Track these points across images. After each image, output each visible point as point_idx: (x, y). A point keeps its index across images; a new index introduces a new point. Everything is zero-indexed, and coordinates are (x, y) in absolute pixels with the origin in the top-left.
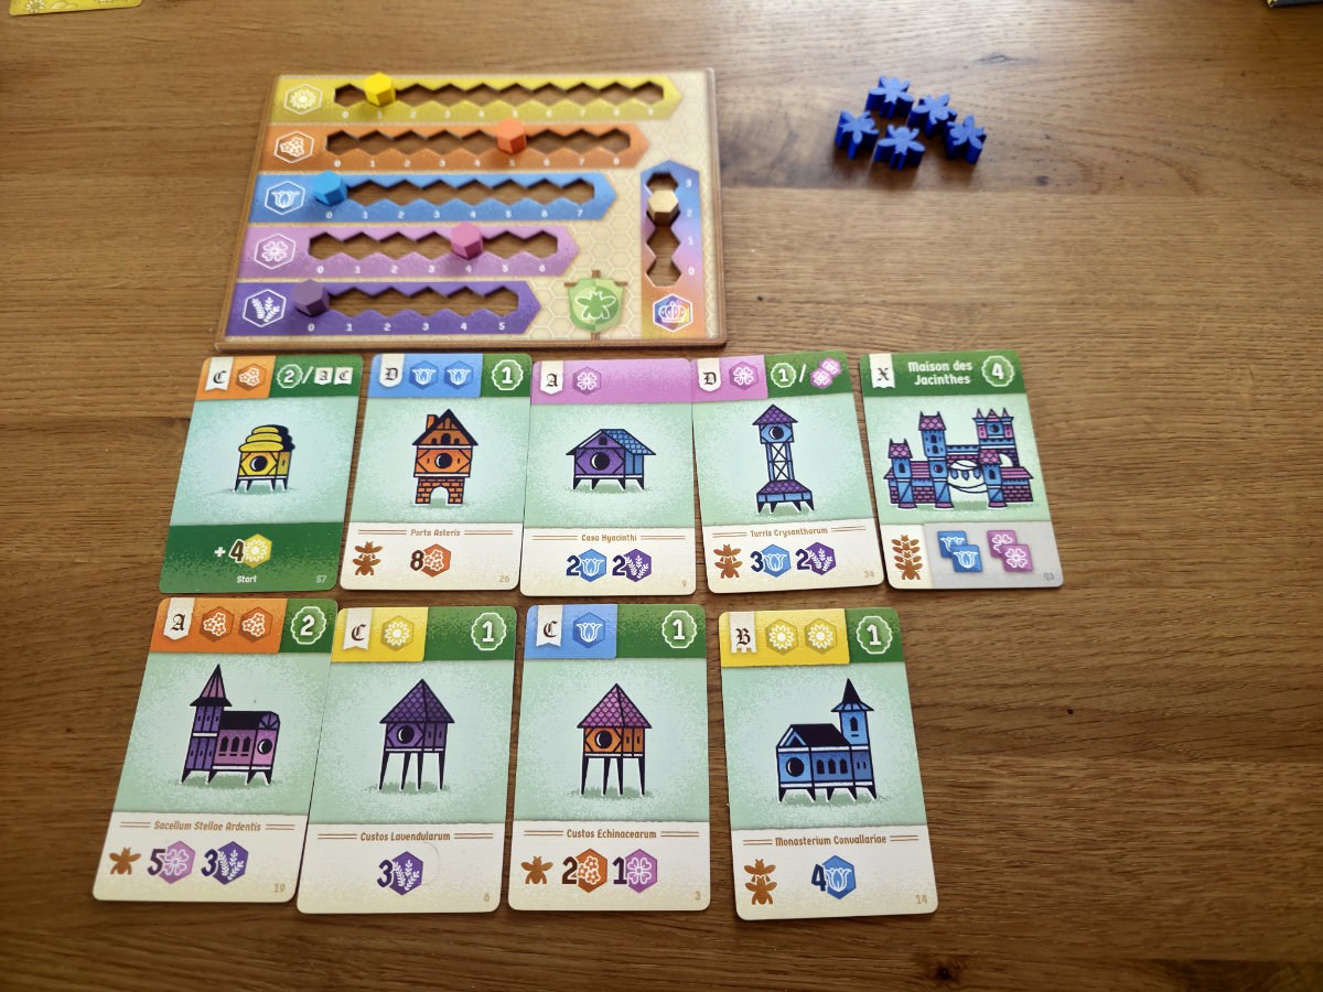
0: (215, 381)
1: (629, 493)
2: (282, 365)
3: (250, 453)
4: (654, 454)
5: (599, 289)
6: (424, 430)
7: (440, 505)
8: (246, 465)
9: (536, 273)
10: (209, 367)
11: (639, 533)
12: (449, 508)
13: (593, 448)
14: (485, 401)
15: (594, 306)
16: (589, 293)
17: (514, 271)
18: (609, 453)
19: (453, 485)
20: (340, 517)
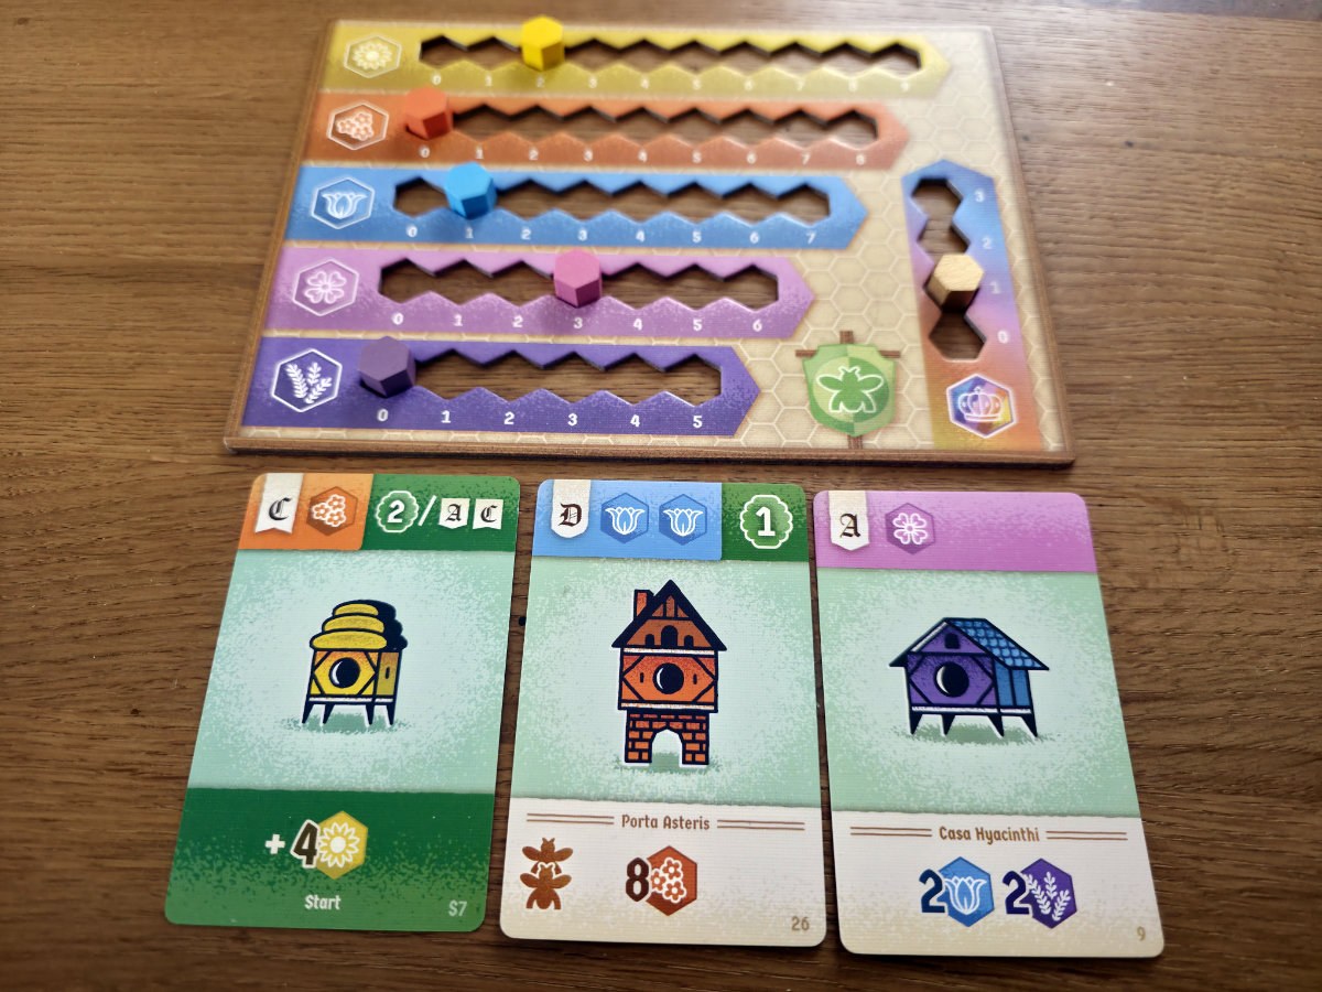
0: (272, 516)
1: (1013, 745)
2: (384, 491)
3: (329, 651)
4: (1044, 668)
5: (853, 362)
6: (631, 619)
7: (668, 765)
8: (322, 673)
9: (747, 334)
10: (262, 490)
11: (1042, 824)
12: (686, 772)
13: (933, 654)
14: (731, 567)
15: (848, 389)
16: (840, 370)
17: (712, 329)
18: (966, 664)
19: (689, 726)
20: (486, 783)
